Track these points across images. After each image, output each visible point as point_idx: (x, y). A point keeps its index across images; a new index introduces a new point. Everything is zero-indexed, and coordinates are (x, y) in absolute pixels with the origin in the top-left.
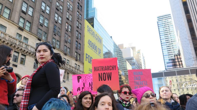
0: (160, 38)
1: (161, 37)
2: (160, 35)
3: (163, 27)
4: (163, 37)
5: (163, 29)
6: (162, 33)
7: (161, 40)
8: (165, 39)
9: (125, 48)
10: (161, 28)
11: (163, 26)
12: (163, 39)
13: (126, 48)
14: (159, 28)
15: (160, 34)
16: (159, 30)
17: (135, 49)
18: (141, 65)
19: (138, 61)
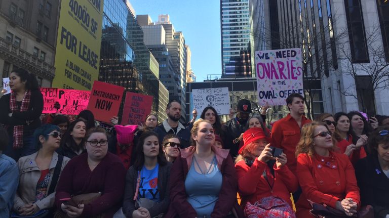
0: (222, 13)
1: (222, 11)
2: (222, 7)
6: (226, 5)
8: (230, 17)
9: (149, 25)
12: (226, 17)
13: (152, 24)
15: (221, 5)
17: (170, 28)
18: (179, 63)
19: (174, 55)
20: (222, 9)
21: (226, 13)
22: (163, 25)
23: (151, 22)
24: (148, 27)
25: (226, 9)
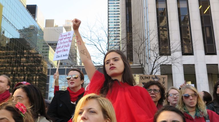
0: (109, 20)
1: (109, 18)
2: (109, 16)
3: (114, 6)
4: (112, 20)
5: (114, 9)
6: (112, 14)
7: (109, 24)
8: (115, 22)
9: (55, 27)
10: (112, 6)
11: (114, 3)
12: (112, 22)
13: (57, 26)
14: (109, 6)
15: (109, 14)
16: (109, 9)
17: (70, 29)
18: (76, 54)
19: (73, 49)
20: (109, 17)
21: (112, 19)
22: (65, 27)
23: (57, 25)
24: (53, 28)
25: (112, 17)
